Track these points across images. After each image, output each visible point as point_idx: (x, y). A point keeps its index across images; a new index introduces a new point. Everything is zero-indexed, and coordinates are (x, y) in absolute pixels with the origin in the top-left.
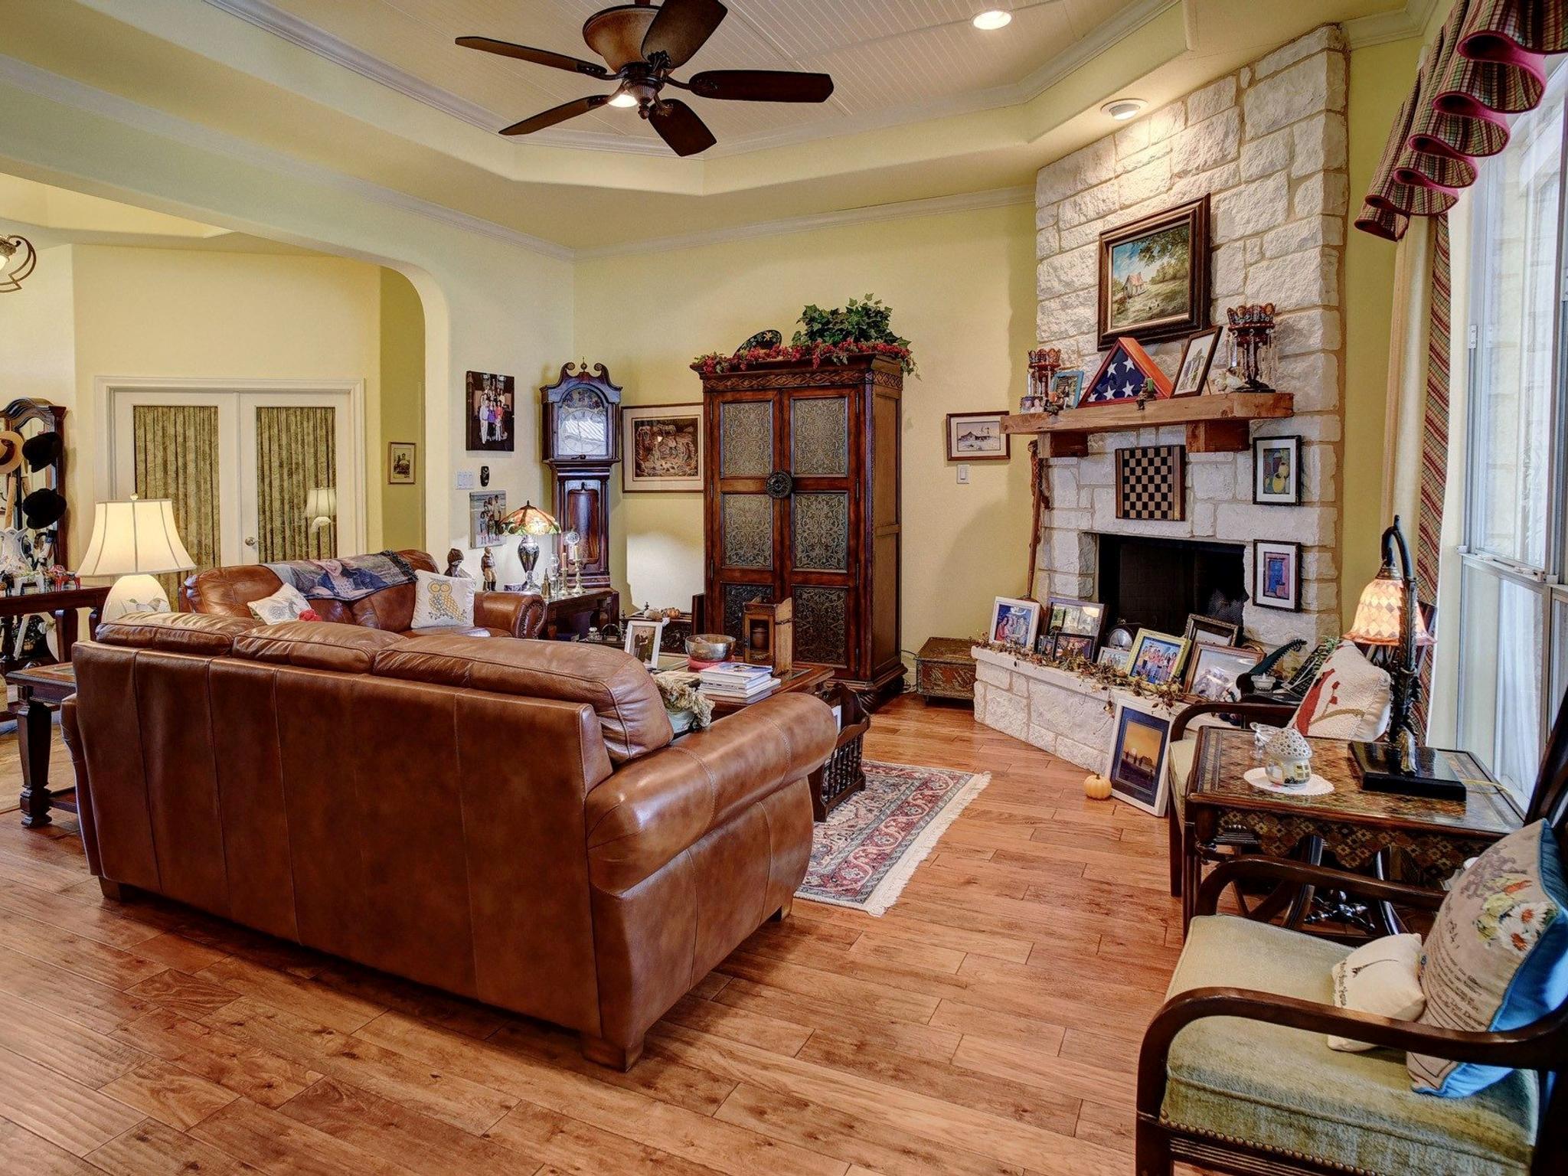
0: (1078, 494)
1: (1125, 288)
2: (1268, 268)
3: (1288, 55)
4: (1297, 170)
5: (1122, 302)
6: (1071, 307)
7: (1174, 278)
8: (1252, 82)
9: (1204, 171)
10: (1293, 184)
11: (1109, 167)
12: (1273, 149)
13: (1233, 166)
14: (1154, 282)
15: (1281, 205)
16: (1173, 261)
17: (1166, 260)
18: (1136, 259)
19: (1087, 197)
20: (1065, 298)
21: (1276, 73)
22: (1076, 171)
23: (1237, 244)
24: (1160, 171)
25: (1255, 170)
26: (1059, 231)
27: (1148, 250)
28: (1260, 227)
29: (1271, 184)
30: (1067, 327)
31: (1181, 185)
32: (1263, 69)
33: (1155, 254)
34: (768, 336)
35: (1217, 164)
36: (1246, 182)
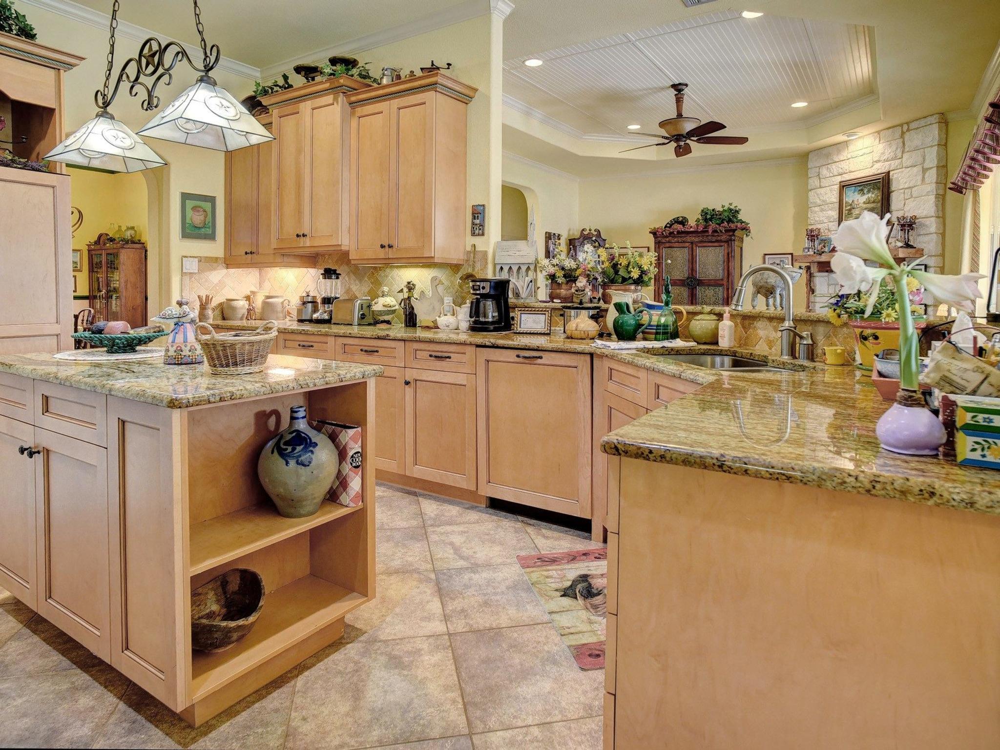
0: (828, 288)
1: (851, 205)
2: (914, 201)
3: (922, 122)
4: (926, 166)
5: (850, 210)
6: (825, 210)
7: (874, 202)
8: (908, 130)
9: (887, 161)
10: (925, 171)
11: (844, 155)
12: (916, 157)
13: (900, 160)
14: (864, 203)
15: (920, 178)
16: (873, 196)
17: (870, 195)
18: (856, 193)
19: (834, 166)
20: (823, 207)
21: (918, 128)
22: (828, 156)
23: (901, 191)
24: (868, 159)
25: (909, 163)
26: (820, 178)
27: (862, 190)
28: (911, 185)
29: (915, 169)
30: (824, 218)
31: (877, 166)
32: (913, 125)
33: (865, 192)
34: (681, 219)
35: (892, 159)
36: (905, 167)
